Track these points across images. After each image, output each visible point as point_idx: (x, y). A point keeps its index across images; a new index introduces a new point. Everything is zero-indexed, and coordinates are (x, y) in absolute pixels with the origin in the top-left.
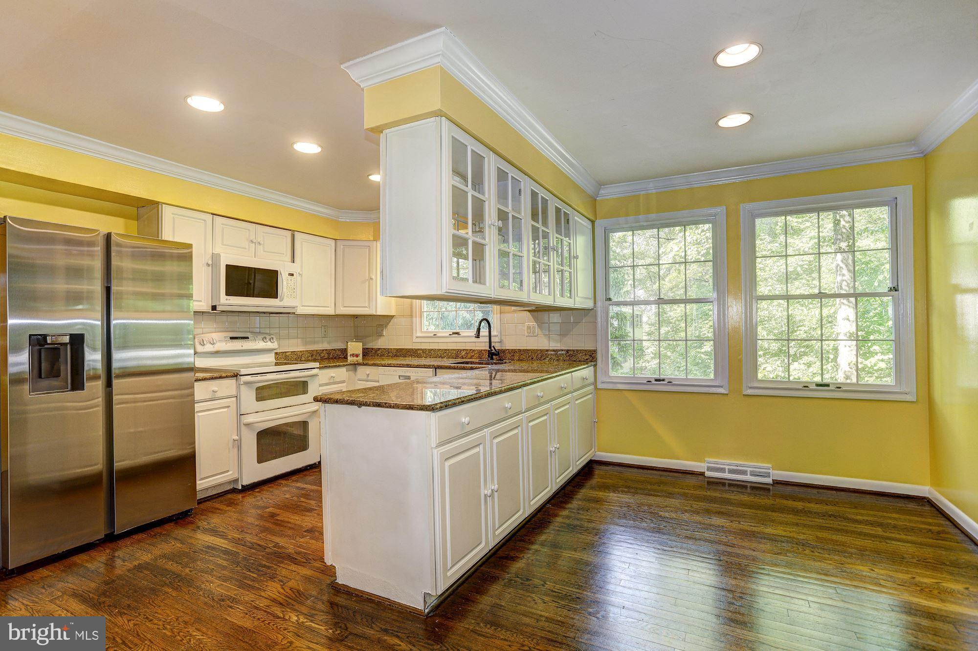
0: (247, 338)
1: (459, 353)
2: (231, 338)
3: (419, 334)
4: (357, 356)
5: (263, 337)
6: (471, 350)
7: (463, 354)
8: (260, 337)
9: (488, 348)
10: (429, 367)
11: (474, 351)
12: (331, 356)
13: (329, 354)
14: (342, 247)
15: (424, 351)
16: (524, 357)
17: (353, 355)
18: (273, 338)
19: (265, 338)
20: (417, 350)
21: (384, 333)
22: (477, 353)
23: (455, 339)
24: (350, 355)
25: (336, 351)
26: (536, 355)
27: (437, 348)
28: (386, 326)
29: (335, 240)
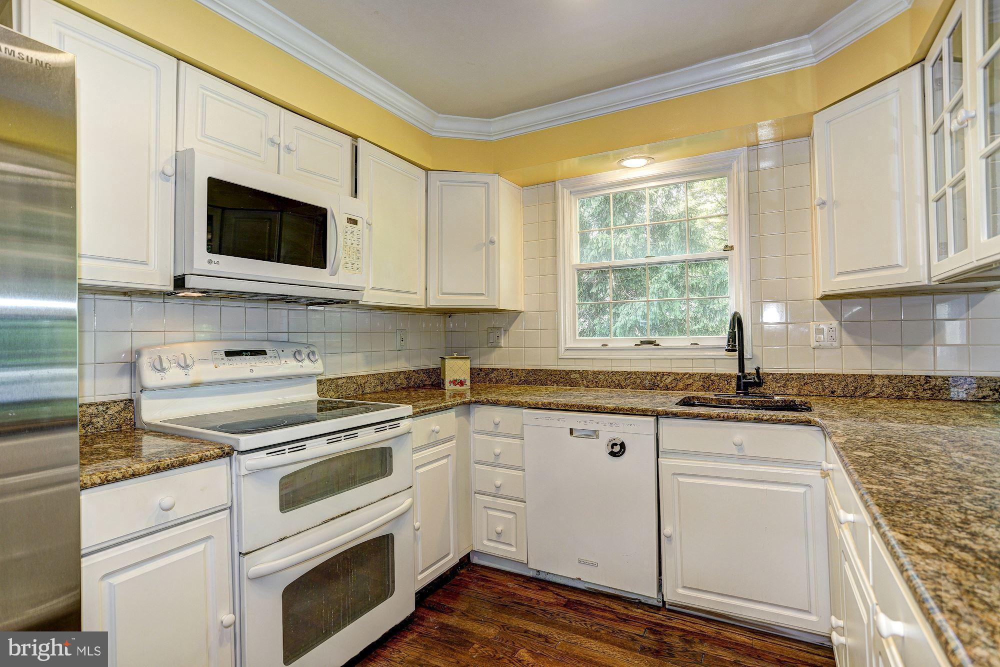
0: (262, 353)
1: (658, 378)
2: (229, 354)
3: (569, 345)
4: (462, 383)
5: (295, 350)
6: (685, 374)
7: (669, 380)
8: (290, 350)
9: (735, 371)
10: (644, 413)
11: (692, 375)
12: (412, 384)
13: (408, 379)
14: (438, 183)
15: (583, 374)
16: (811, 389)
17: (454, 382)
18: (313, 353)
19: (299, 352)
20: (568, 373)
21: (502, 342)
22: (699, 381)
23: (648, 352)
24: (450, 382)
25: (419, 374)
26: (843, 384)
27: (609, 369)
28: (506, 331)
29: (427, 170)
